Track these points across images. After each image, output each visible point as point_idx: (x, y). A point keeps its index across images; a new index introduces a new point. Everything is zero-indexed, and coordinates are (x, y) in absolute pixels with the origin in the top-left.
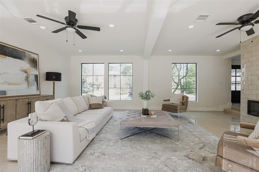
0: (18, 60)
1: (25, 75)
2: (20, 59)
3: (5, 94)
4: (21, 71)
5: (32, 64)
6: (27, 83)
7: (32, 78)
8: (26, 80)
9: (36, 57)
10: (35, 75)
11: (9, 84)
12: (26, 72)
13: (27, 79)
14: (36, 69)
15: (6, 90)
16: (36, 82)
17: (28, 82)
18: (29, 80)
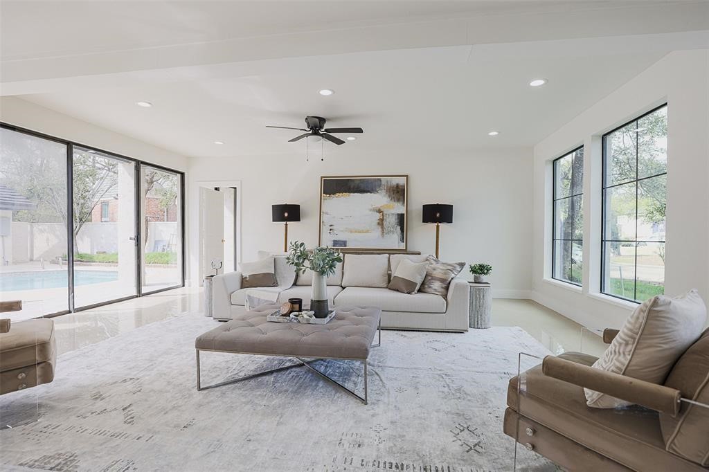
0: (369, 194)
1: (378, 216)
2: (371, 193)
3: (345, 246)
4: (371, 210)
5: (393, 196)
6: (380, 229)
7: (392, 221)
8: (379, 224)
9: (402, 181)
10: (398, 214)
11: (351, 232)
12: (380, 211)
13: (381, 222)
14: (401, 203)
15: (347, 240)
16: (399, 228)
17: (382, 228)
18: (384, 224)
